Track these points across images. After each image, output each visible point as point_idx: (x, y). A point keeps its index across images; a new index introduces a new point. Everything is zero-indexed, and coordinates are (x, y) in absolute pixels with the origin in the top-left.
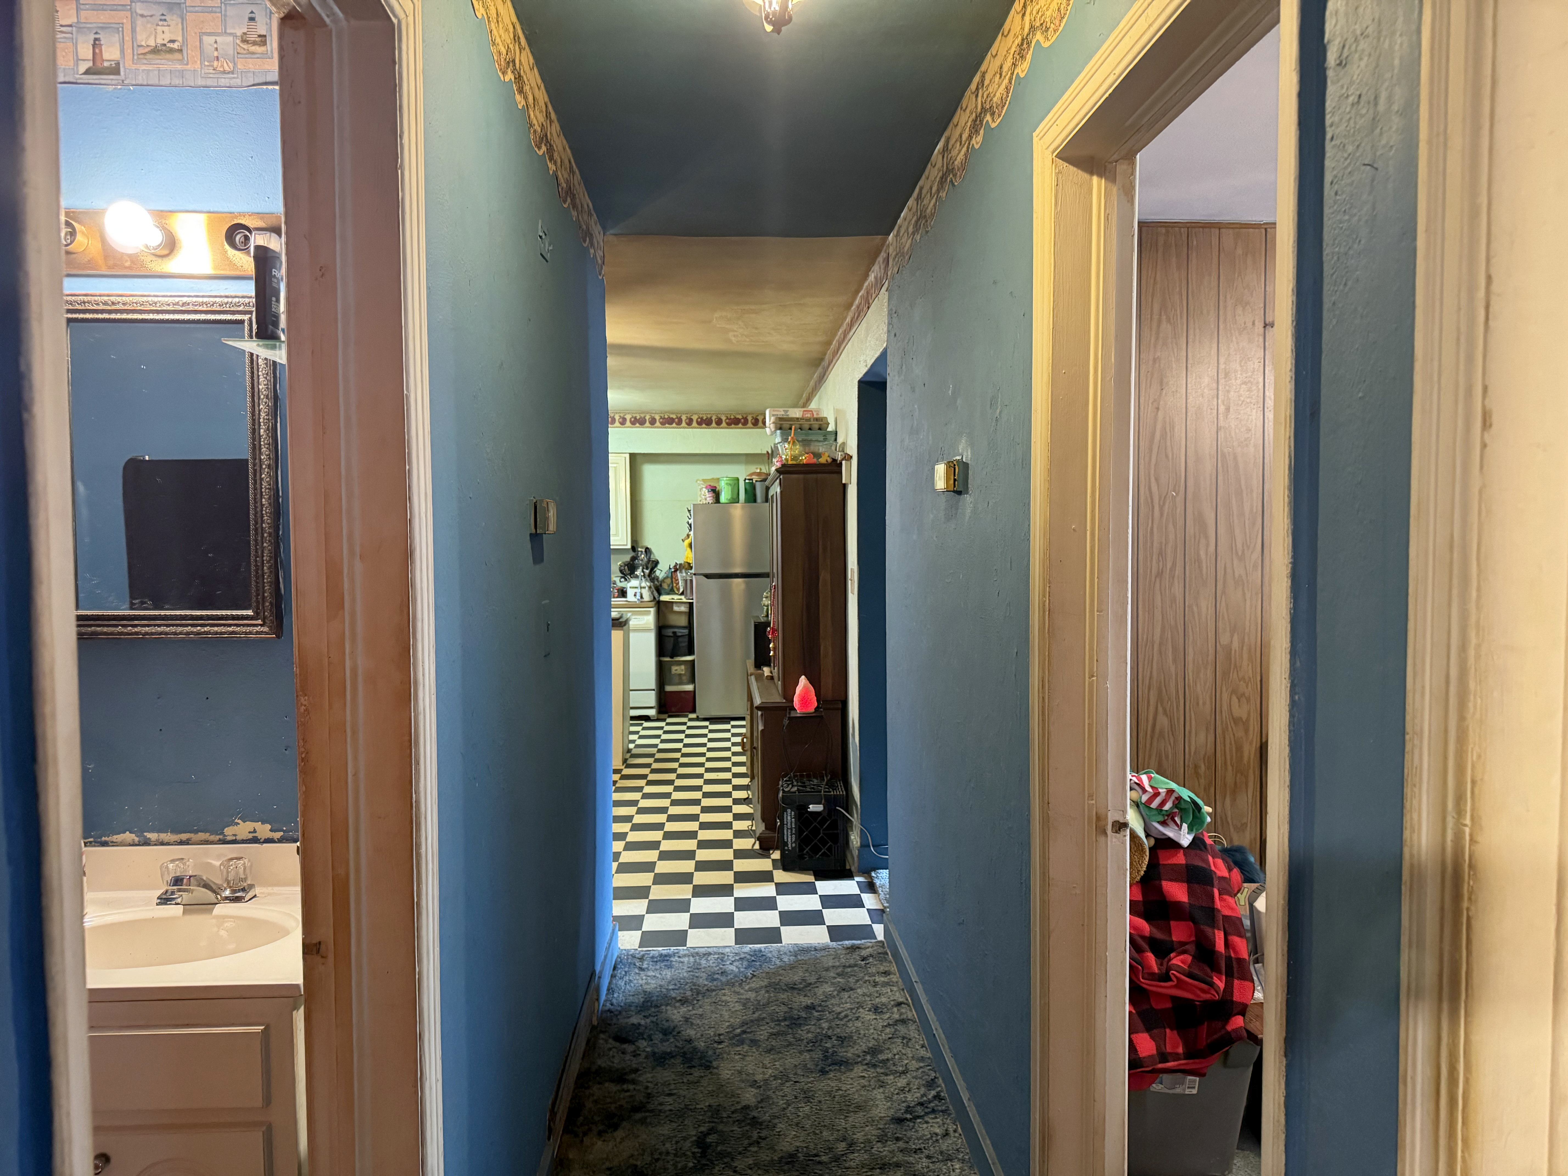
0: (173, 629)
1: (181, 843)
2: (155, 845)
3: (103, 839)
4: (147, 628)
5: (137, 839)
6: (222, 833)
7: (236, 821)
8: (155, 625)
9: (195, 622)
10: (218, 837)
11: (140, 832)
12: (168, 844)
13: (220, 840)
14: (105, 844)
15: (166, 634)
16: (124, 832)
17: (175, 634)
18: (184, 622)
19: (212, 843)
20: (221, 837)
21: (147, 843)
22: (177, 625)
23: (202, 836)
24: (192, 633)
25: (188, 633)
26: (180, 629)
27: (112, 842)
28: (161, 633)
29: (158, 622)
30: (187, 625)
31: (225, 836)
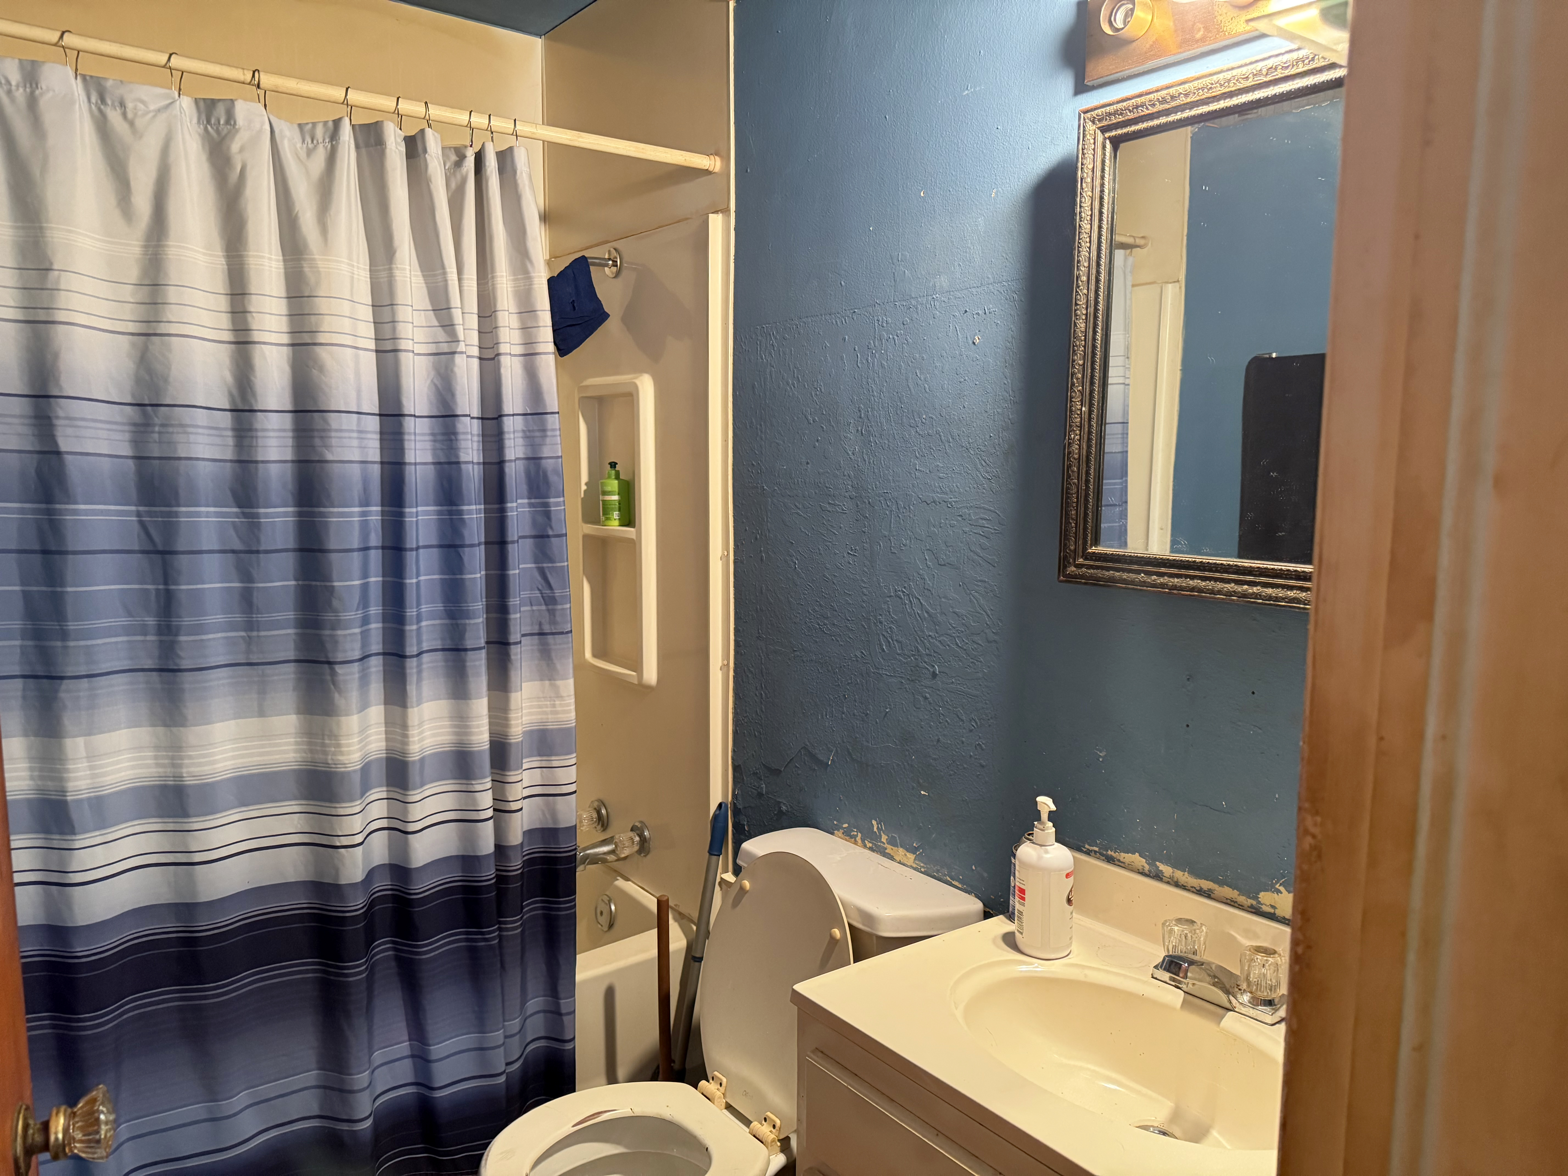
0: (1210, 585)
1: (1200, 892)
2: (1168, 883)
3: (1109, 852)
4: (1176, 580)
5: (1147, 867)
6: (1256, 898)
7: (1277, 886)
8: (1187, 576)
9: (1242, 577)
10: (1250, 902)
11: (1152, 859)
12: (1184, 887)
13: (1252, 906)
14: (1110, 860)
15: (1200, 590)
16: (1133, 853)
17: (1212, 592)
18: (1225, 576)
19: (1240, 907)
20: (1254, 903)
21: (1158, 876)
22: (1216, 580)
23: (1227, 892)
24: (1235, 593)
25: (1229, 594)
26: (1219, 586)
27: (1119, 861)
28: (1193, 589)
29: (1191, 572)
30: (1228, 581)
31: (1259, 902)
